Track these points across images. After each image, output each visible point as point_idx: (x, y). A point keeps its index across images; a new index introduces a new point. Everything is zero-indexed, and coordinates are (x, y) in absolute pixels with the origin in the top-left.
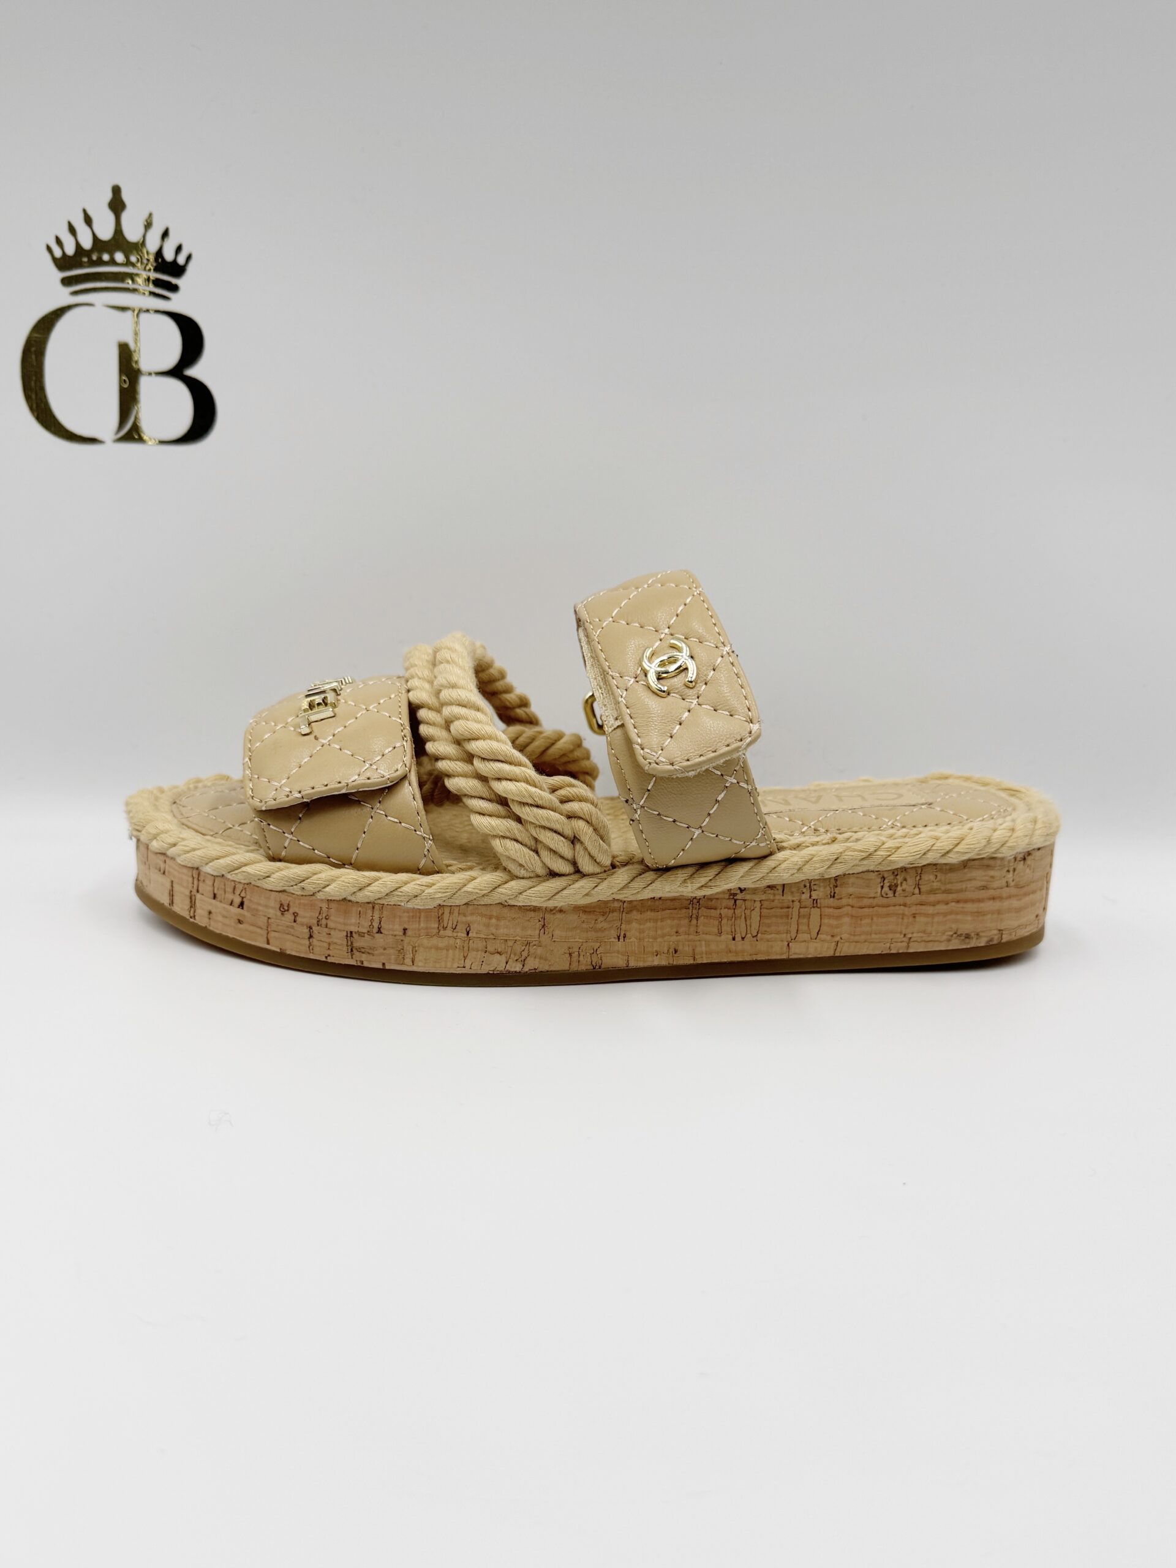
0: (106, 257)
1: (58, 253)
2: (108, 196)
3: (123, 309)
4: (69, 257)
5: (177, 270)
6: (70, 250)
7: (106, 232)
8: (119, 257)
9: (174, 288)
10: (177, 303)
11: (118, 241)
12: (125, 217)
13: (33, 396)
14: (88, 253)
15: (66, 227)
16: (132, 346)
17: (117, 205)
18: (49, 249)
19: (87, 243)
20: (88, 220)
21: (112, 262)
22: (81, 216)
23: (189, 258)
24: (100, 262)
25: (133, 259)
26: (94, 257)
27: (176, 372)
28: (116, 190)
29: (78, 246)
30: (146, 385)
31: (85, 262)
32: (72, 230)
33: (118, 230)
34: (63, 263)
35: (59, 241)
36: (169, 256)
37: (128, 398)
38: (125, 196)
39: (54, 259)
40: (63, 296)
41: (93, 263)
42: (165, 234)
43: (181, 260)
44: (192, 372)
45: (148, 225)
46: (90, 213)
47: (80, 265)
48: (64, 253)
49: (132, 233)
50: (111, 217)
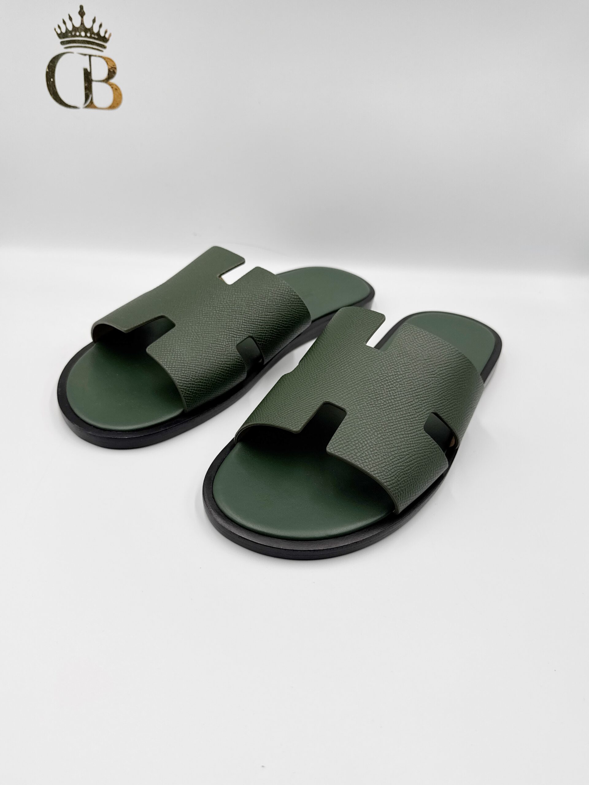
1: (59, 32)
2: (79, 9)
3: (85, 55)
4: (64, 33)
5: (105, 40)
6: (64, 31)
7: (77, 24)
8: (83, 34)
9: (104, 47)
10: (106, 53)
11: (83, 27)
12: (85, 17)
13: (51, 89)
14: (71, 32)
15: (62, 21)
16: (89, 70)
17: (82, 13)
19: (70, 28)
20: (70, 19)
22: (68, 17)
23: (110, 35)
24: (75, 36)
25: (88, 35)
26: (73, 33)
27: (106, 80)
28: (81, 7)
29: (67, 29)
30: (94, 85)
31: (69, 36)
32: (64, 22)
33: (82, 24)
34: (61, 35)
35: (59, 27)
36: (102, 34)
37: (88, 89)
38: (85, 9)
39: (57, 34)
40: (61, 49)
41: (72, 36)
42: (101, 26)
43: (107, 36)
45: (94, 21)
46: (71, 16)
47: (67, 37)
48: (61, 32)
49: (88, 25)
50: (79, 17)
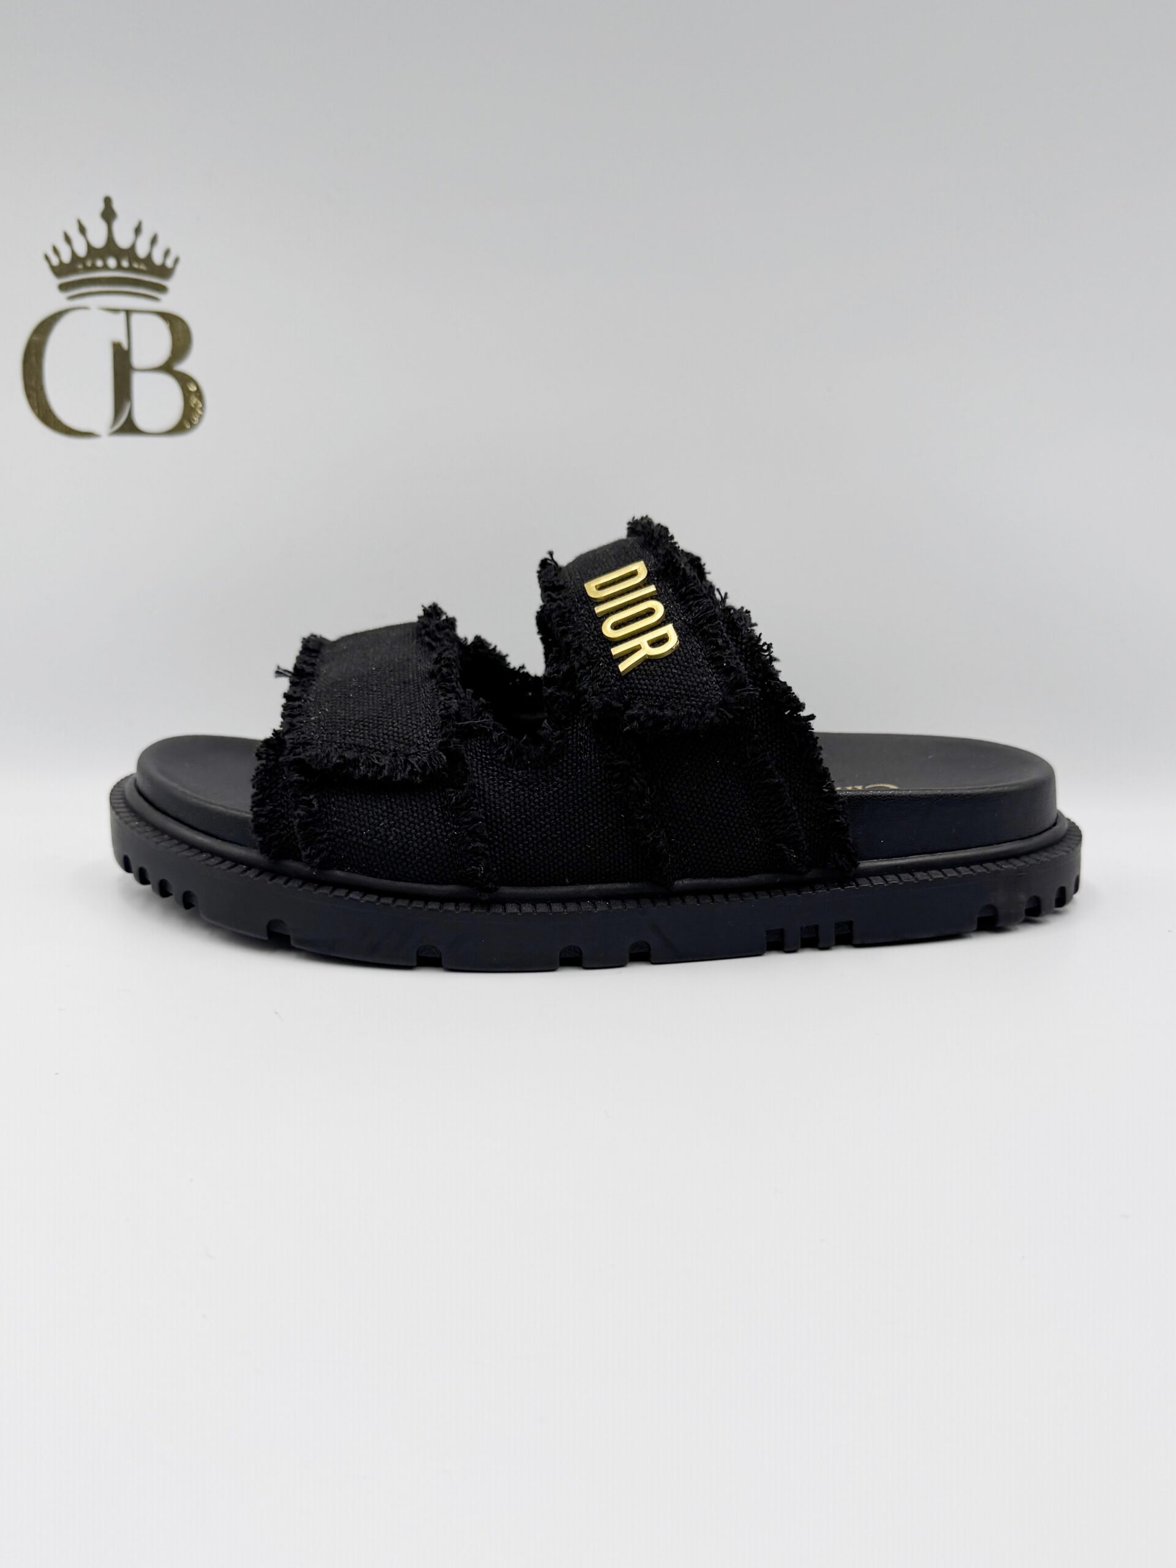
0: (99, 263)
1: (55, 261)
2: (101, 206)
3: (115, 311)
4: (65, 264)
5: (165, 272)
6: (66, 258)
7: (98, 240)
8: (112, 262)
9: (162, 289)
10: (166, 303)
11: (111, 248)
12: (117, 226)
13: (34, 395)
14: (82, 260)
15: (62, 236)
16: (125, 346)
17: (109, 214)
18: (47, 258)
19: (81, 251)
20: (82, 230)
21: (105, 267)
22: (76, 227)
23: (177, 261)
24: (94, 268)
26: (89, 264)
27: (167, 368)
28: (108, 201)
29: (74, 254)
30: (138, 381)
31: (80, 269)
32: (68, 239)
33: (110, 239)
34: (59, 270)
35: (56, 251)
36: (158, 259)
37: (122, 392)
38: (116, 206)
39: (53, 268)
40: (60, 301)
41: (87, 269)
42: (154, 241)
43: (169, 263)
44: (183, 367)
45: (138, 230)
46: (84, 223)
47: (76, 271)
48: (61, 263)
49: (123, 240)
50: (102, 226)
